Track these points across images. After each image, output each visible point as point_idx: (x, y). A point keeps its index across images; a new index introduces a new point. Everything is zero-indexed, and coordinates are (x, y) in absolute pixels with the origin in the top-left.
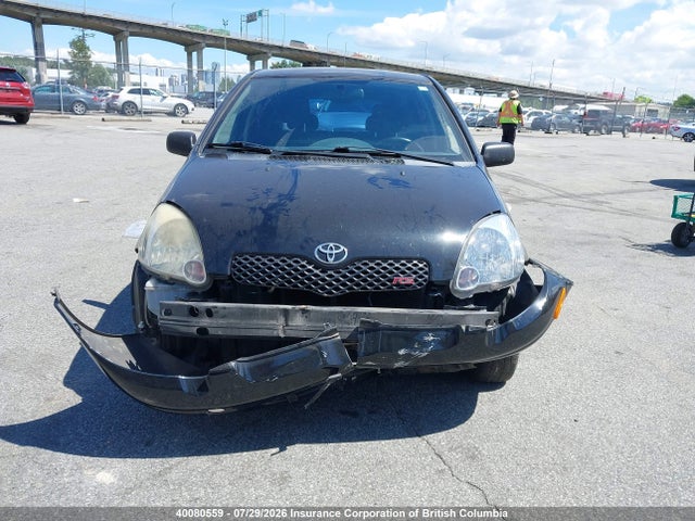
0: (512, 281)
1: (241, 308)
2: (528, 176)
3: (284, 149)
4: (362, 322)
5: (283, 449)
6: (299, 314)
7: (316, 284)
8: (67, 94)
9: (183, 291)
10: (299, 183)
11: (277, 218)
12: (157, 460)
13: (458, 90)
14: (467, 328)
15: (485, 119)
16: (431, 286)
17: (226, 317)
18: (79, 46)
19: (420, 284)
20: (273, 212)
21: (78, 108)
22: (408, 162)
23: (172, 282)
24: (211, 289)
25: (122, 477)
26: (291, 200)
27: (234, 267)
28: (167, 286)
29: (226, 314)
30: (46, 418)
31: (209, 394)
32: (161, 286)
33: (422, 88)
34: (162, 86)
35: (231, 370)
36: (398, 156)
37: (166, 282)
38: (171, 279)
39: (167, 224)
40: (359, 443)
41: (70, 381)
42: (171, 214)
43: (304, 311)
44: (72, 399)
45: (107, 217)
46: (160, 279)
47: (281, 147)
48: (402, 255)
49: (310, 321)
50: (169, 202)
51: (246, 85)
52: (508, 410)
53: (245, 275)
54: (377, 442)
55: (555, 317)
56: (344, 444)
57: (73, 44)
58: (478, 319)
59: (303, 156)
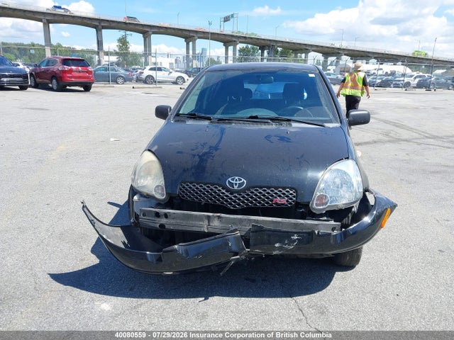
0: (354, 202)
1: (183, 214)
2: (405, 123)
3: (219, 116)
4: (253, 225)
5: (206, 299)
6: (216, 219)
7: (227, 201)
8: (114, 72)
9: (154, 202)
10: (223, 139)
11: (207, 161)
12: (134, 299)
13: (365, 61)
14: (318, 233)
15: (383, 81)
16: (298, 205)
17: (176, 219)
18: (123, 42)
19: (290, 204)
20: (205, 157)
21: (120, 80)
22: (294, 125)
23: (148, 197)
24: (168, 202)
25: (114, 308)
26: (216, 150)
27: (181, 189)
28: (145, 199)
29: (175, 217)
30: (79, 271)
31: (163, 263)
32: (142, 199)
33: (311, 75)
34: (171, 64)
35: (176, 250)
36: (289, 120)
37: (145, 197)
38: (148, 195)
39: (146, 164)
40: (253, 299)
41: (94, 251)
42: (150, 157)
43: (219, 217)
44: (94, 260)
45: (129, 150)
46: (142, 195)
47: (218, 116)
48: (279, 185)
49: (223, 223)
50: (149, 150)
51: (203, 76)
52: (353, 285)
53: (187, 194)
54: (263, 299)
55: (381, 227)
56: (244, 298)
57: (120, 40)
58: (327, 226)
59: (230, 121)
